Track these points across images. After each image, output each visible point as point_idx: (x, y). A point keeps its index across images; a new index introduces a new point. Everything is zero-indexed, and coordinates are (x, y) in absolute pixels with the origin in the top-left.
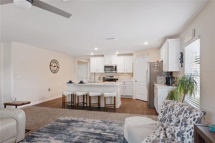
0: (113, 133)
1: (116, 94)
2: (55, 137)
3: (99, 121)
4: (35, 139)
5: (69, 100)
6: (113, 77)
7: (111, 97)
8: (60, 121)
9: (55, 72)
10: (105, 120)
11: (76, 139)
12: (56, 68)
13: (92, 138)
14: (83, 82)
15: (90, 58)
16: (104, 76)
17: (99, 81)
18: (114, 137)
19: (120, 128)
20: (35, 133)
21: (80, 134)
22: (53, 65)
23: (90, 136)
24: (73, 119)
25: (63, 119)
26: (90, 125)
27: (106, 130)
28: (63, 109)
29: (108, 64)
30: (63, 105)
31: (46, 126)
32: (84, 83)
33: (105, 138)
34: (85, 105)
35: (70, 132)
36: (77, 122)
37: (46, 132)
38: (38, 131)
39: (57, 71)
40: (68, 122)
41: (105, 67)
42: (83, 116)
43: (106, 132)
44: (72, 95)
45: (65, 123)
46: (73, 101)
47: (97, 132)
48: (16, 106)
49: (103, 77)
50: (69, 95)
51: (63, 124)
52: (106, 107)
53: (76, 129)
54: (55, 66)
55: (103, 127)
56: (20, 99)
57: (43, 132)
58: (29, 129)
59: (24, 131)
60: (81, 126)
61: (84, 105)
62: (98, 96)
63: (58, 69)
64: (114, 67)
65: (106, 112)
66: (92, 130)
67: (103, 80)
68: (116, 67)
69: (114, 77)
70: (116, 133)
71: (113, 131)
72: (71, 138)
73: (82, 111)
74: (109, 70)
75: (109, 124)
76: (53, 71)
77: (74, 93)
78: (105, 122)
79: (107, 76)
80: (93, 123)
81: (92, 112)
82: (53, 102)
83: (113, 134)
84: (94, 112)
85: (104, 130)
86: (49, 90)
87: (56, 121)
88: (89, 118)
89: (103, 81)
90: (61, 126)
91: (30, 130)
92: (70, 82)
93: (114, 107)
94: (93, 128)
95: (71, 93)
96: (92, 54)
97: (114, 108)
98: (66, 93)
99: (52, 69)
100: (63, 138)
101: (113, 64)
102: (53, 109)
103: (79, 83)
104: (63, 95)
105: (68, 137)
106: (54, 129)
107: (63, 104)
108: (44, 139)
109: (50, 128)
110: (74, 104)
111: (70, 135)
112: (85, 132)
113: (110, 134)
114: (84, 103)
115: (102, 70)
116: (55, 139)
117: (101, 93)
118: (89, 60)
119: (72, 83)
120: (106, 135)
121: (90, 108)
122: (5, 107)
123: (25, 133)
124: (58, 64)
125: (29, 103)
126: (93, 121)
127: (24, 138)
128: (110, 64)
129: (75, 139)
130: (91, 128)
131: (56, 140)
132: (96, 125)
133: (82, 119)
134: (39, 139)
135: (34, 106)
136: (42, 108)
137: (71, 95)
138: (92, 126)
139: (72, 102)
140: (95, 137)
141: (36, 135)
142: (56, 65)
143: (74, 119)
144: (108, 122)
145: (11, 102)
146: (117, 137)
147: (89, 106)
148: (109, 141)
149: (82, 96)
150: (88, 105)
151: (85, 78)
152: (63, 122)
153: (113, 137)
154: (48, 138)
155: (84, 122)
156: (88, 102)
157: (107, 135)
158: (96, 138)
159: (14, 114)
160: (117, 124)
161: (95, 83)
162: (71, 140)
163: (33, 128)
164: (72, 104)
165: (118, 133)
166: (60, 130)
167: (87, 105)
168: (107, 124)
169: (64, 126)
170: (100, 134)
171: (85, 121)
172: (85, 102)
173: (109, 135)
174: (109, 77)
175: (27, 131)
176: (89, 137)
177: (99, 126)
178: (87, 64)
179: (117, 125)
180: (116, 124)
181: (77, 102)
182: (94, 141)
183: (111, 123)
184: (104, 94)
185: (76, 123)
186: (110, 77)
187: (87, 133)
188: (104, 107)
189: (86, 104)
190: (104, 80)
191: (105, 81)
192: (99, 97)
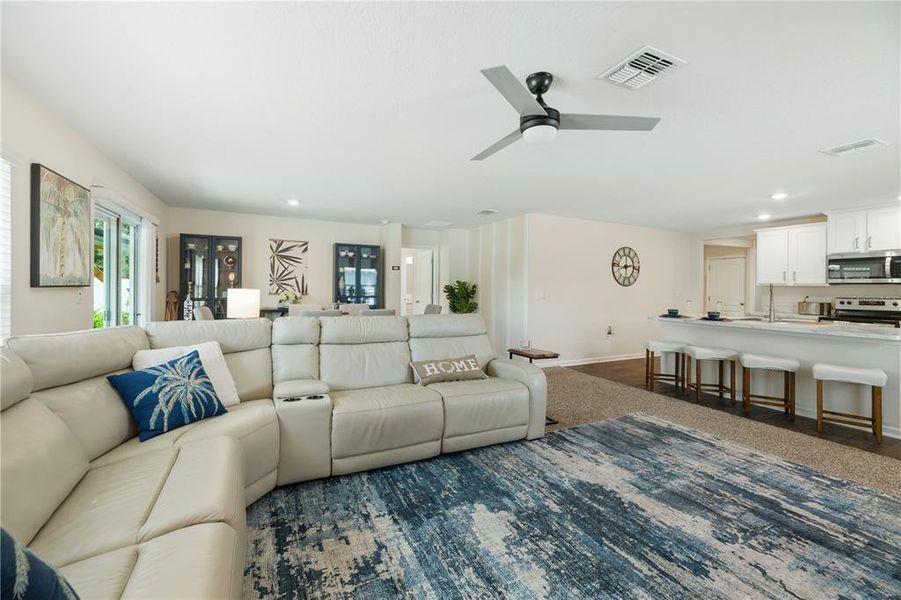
0: (841, 523)
1: (885, 376)
2: (615, 459)
3: (775, 459)
4: (567, 445)
5: (667, 368)
6: (883, 304)
7: (858, 386)
8: (632, 421)
9: (626, 282)
10: (810, 466)
11: (676, 485)
12: (630, 270)
13: (735, 503)
14: (720, 317)
15: (756, 231)
16: (826, 300)
17: (798, 316)
18: (842, 539)
19: (889, 517)
20: (567, 431)
21: (692, 478)
22: (622, 264)
23: (728, 495)
24: (673, 428)
25: (644, 418)
26: (737, 463)
27: (808, 499)
28: (645, 392)
30: (647, 381)
31: (593, 424)
32: (722, 320)
33: (793, 521)
34: (728, 396)
35: (661, 460)
36: (687, 438)
37: (592, 438)
38: (573, 429)
39: (632, 279)
40: (659, 434)
41: (836, 262)
42: (713, 428)
43: (803, 507)
44: (677, 354)
45: (647, 430)
46: (680, 375)
47: (760, 494)
48: (531, 358)
49: (822, 305)
50: (667, 353)
51: (640, 431)
52: (824, 418)
53: (680, 459)
54: (626, 267)
55: (792, 486)
56: (538, 346)
57: (586, 436)
58: (555, 419)
59: (544, 421)
60: (701, 456)
61: (721, 394)
62: (786, 372)
63: (635, 274)
64: (888, 260)
65: (822, 441)
66: (741, 480)
67: (822, 313)
68: (899, 259)
69: (887, 302)
70: (856, 526)
71: (846, 518)
72: (659, 477)
73: (713, 411)
74: (868, 274)
75: (828, 486)
76: (621, 280)
77: (683, 349)
78: (807, 474)
79: (846, 301)
80: (749, 458)
81: (753, 423)
82: (620, 367)
83: (840, 527)
84: (761, 424)
85: (799, 499)
86: (610, 333)
87: (621, 420)
88: (734, 439)
89: (820, 319)
90: (635, 436)
91: (557, 423)
92: (673, 314)
93: (870, 430)
94: (746, 475)
95: (673, 348)
96: (764, 217)
97: (874, 433)
98: (659, 348)
99: (617, 275)
100: (635, 467)
102: (618, 387)
103: (704, 319)
104: (648, 351)
105: (651, 470)
106: (615, 437)
107: (647, 377)
108: (586, 453)
109: (605, 433)
110: (683, 385)
111: (658, 467)
112: (713, 478)
113: (825, 522)
114: (721, 385)
115: (816, 275)
116: (614, 463)
117: (799, 361)
118: (753, 239)
119: (679, 317)
120: (800, 516)
121: (747, 409)
122: (511, 358)
123: (547, 424)
124: (635, 259)
125: (555, 356)
126: (752, 456)
127: (543, 435)
128: (863, 251)
129: (673, 483)
130: (738, 472)
131: (616, 467)
132: (760, 471)
133: (708, 435)
134: (574, 448)
135: (571, 370)
136: (589, 376)
137: (674, 355)
138: (745, 469)
139: (676, 376)
140: (749, 503)
141: (568, 438)
142: (629, 263)
143: (677, 427)
144: (823, 477)
145: (521, 349)
146: (861, 545)
147: (741, 400)
148: (813, 541)
149: (714, 361)
150: (739, 398)
151: (738, 304)
152: (641, 428)
153: (840, 536)
154: (596, 453)
155: (713, 446)
156: (739, 386)
157: (809, 520)
158: (754, 511)
159: (525, 375)
160: (876, 499)
161: (773, 324)
162: (659, 480)
163: (563, 420)
164: (677, 383)
165: (868, 531)
166: (630, 443)
167: (733, 396)
168: (817, 481)
169: (642, 439)
170: (773, 504)
171: (718, 444)
172: (728, 384)
173: (814, 521)
174: (855, 302)
175: (550, 422)
176: (725, 496)
177: (776, 478)
178: (746, 253)
179: (869, 502)
180: (866, 498)
181: (694, 380)
182: (743, 514)
183: (840, 484)
184: (813, 365)
185: (682, 442)
186: (861, 303)
187: (718, 481)
188: (815, 418)
189: (732, 391)
190: (826, 313)
191: (833, 320)
192: (789, 377)
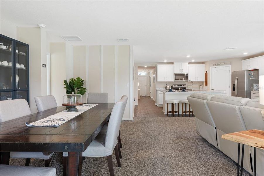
6: (181, 86)
15: (158, 65)
16: (173, 85)
29: (178, 72)
41: (176, 75)
64: (186, 75)
68: (187, 75)
69: (183, 85)
79: (175, 85)
101: (185, 72)
115: (172, 79)
128: (181, 73)
174: (177, 86)
